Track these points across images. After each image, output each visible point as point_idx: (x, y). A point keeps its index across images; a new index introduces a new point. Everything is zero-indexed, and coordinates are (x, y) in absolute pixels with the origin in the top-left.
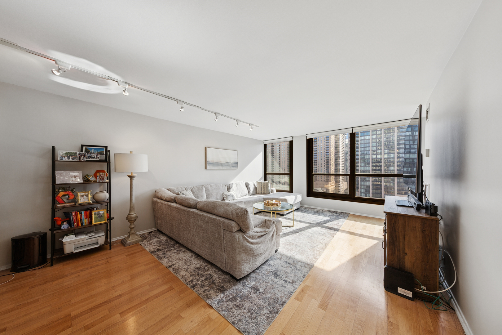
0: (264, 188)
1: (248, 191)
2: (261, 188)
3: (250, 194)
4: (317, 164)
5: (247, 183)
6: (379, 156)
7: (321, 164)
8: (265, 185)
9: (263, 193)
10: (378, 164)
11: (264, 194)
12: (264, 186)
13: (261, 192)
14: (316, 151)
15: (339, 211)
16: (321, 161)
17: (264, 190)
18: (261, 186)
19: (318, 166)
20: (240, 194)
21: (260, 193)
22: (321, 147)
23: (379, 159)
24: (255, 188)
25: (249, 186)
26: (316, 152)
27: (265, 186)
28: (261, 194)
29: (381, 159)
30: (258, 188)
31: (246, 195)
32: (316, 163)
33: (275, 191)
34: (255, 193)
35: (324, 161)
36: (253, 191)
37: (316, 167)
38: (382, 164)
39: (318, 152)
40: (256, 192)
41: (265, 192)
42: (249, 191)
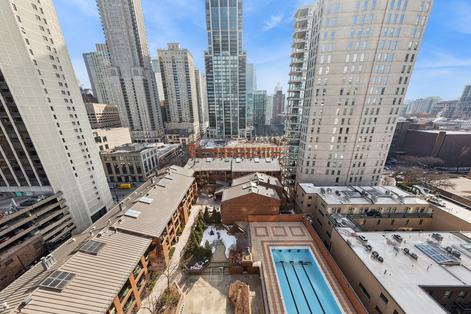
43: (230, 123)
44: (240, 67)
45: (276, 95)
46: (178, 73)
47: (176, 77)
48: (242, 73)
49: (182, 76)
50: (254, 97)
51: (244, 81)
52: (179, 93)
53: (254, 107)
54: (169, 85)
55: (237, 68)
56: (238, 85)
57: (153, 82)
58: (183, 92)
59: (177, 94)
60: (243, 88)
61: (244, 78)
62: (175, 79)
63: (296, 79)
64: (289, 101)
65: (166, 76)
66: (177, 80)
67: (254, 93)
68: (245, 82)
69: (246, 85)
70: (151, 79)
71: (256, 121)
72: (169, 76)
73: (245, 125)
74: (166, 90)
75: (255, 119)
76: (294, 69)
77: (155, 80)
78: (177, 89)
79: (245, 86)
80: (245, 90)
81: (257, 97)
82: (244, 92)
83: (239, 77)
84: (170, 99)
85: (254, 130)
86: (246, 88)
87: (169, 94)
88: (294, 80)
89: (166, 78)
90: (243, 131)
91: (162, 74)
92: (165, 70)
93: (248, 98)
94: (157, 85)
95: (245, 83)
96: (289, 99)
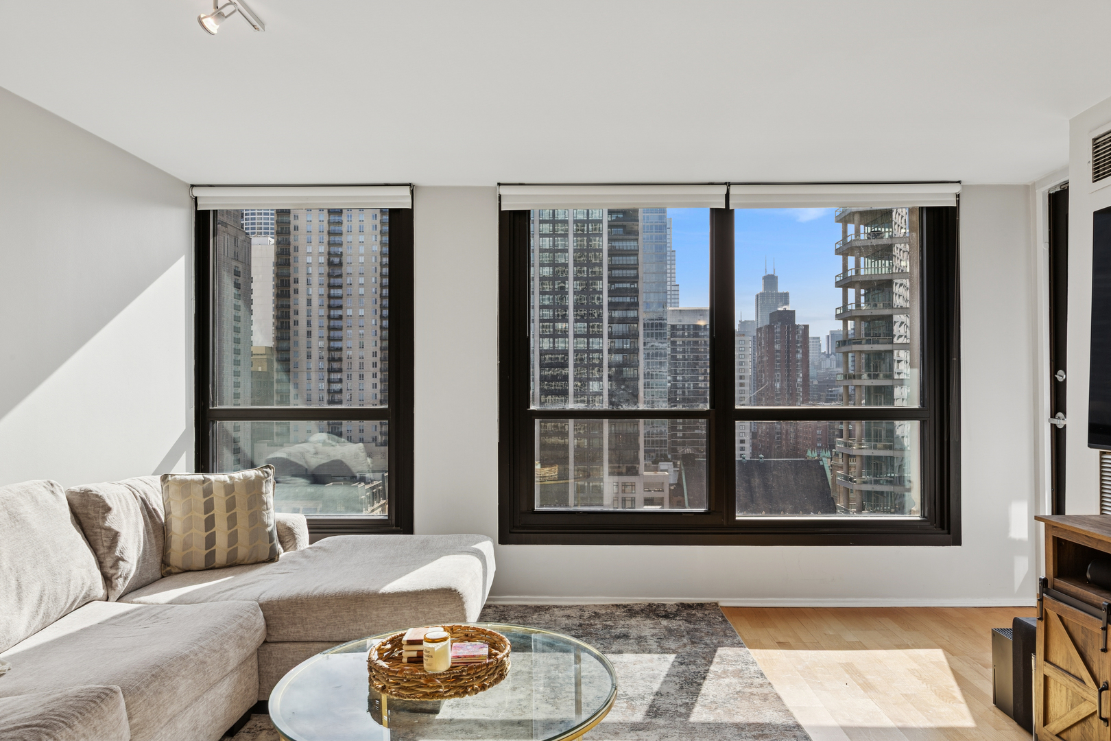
0: (232, 520)
1: (101, 565)
2: (210, 523)
3: (121, 585)
4: (345, 366)
5: (85, 494)
6: (560, 345)
7: (361, 366)
8: (241, 498)
9: (221, 558)
10: (556, 371)
11: (234, 564)
12: (231, 505)
13: (210, 556)
14: (340, 307)
15: (671, 600)
16: (362, 353)
17: (233, 538)
18: (209, 506)
19: (349, 377)
20: (28, 609)
21: (200, 561)
22: (362, 291)
23: (559, 352)
24: (158, 530)
25: (112, 521)
26: (339, 312)
27: (238, 510)
28: (210, 567)
29: (566, 353)
30: (177, 528)
31: (87, 601)
32: (340, 360)
33: (303, 534)
34: (155, 571)
35: (375, 354)
36: (143, 560)
37: (340, 381)
38: (571, 371)
39: (349, 312)
40: (165, 562)
41: (242, 552)
42: (109, 562)
43: (565, 447)
44: (614, 217)
45: (770, 328)
46: (346, 238)
47: (336, 255)
48: (622, 240)
49: (362, 250)
50: (673, 335)
51: (632, 273)
52: (340, 318)
53: (675, 379)
54: (302, 286)
55: (600, 221)
56: (604, 285)
57: (237, 274)
58: (362, 312)
59: (332, 323)
60: (628, 300)
61: (631, 260)
62: (330, 264)
63: (869, 268)
64: (846, 354)
65: (296, 249)
66: (340, 264)
67: (671, 320)
68: (637, 277)
69: (641, 286)
70: (234, 263)
71: (683, 444)
72: (309, 249)
73: (636, 460)
74: (289, 307)
75: (680, 434)
76: (857, 232)
77: (249, 265)
78: (337, 302)
79: (636, 291)
80: (635, 305)
81: (683, 336)
82: (631, 314)
83: (610, 255)
84: (296, 343)
85: (679, 484)
86: (642, 298)
87: (296, 323)
88: (862, 272)
89: (296, 258)
90: (628, 489)
91: (278, 243)
92: (296, 228)
93: (649, 339)
94: (253, 286)
95: (635, 279)
96: (845, 349)
